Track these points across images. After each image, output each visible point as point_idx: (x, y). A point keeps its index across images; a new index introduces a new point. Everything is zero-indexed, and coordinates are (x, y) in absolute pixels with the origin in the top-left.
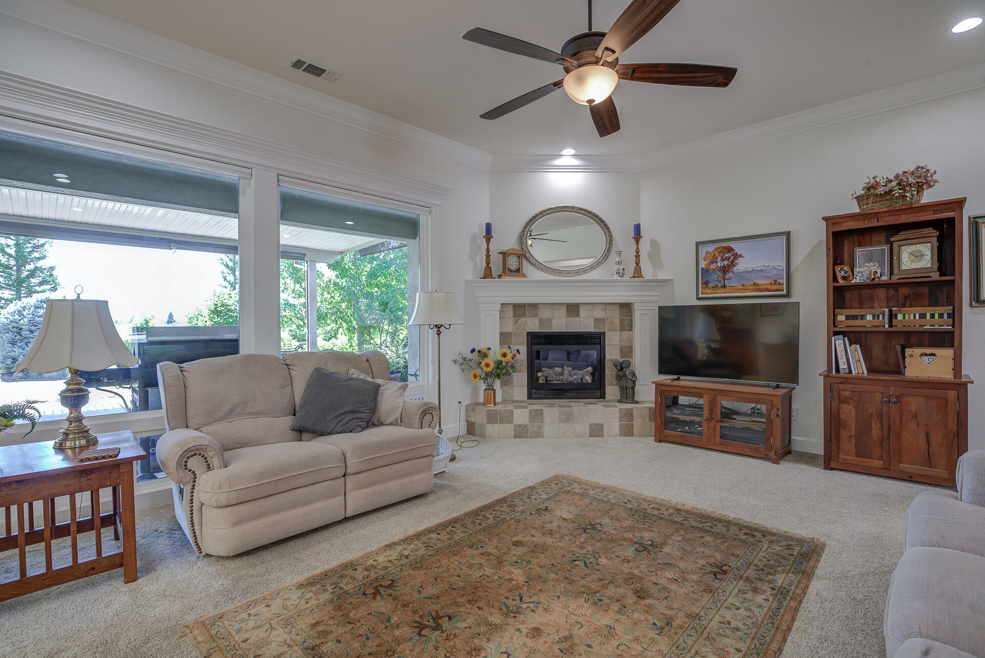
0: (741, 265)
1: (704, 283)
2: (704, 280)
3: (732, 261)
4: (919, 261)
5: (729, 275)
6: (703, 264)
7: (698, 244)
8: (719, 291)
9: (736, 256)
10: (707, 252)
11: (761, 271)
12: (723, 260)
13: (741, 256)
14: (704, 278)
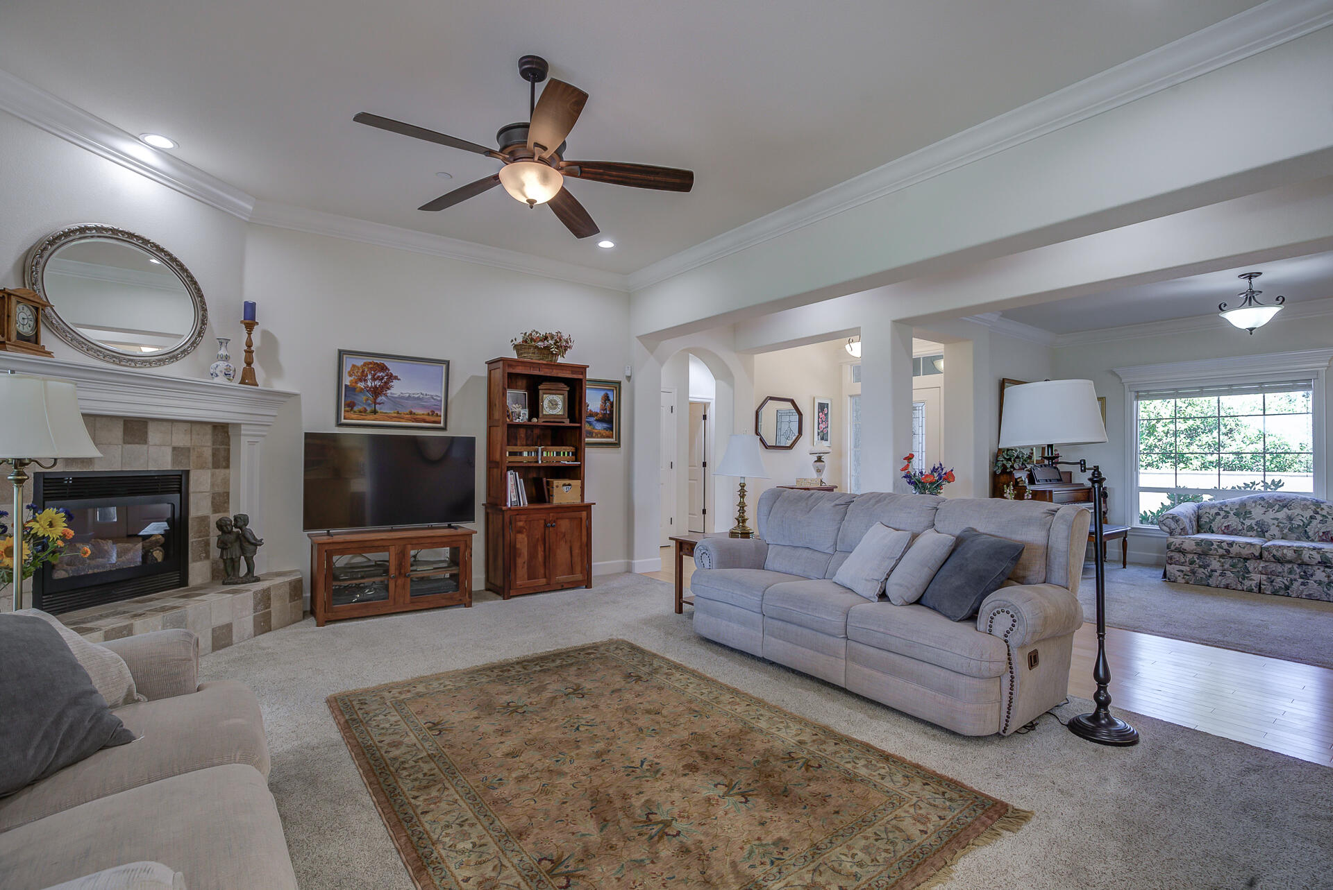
0: (397, 389)
1: (347, 405)
2: (348, 402)
3: (385, 382)
4: (555, 408)
5: (381, 398)
6: (347, 380)
7: (341, 353)
8: (368, 417)
9: (391, 377)
10: (354, 366)
11: (418, 398)
12: (374, 379)
13: (396, 378)
14: (347, 398)
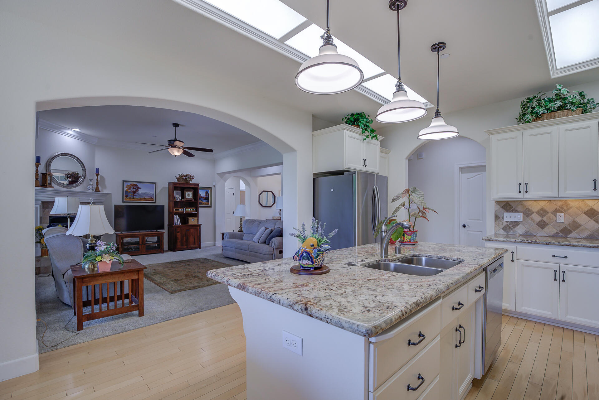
0: (140, 191)
1: (125, 196)
2: (126, 195)
3: (137, 190)
4: (189, 196)
5: (135, 194)
6: (125, 189)
7: (124, 181)
8: (131, 200)
9: (139, 188)
10: (127, 185)
11: (147, 194)
12: (133, 189)
13: (140, 188)
14: (126, 194)
